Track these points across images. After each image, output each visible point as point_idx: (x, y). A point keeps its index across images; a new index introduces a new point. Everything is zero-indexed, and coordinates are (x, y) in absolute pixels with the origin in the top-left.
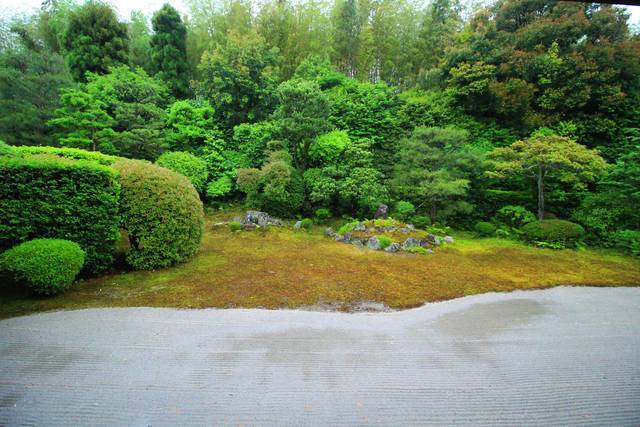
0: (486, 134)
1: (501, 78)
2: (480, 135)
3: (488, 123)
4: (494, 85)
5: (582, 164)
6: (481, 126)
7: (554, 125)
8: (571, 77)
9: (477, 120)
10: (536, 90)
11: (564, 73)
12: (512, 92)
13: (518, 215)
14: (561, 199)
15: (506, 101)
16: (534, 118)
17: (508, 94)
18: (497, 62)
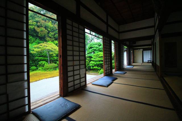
0: (36, 42)
1: (38, 26)
2: (34, 42)
3: (36, 39)
4: (36, 28)
5: (54, 50)
6: (34, 39)
7: (53, 41)
8: (55, 30)
9: (33, 37)
10: (48, 32)
11: (53, 29)
12: (42, 31)
13: (43, 64)
14: (55, 59)
15: (40, 33)
16: (48, 39)
17: (41, 31)
18: (37, 22)
